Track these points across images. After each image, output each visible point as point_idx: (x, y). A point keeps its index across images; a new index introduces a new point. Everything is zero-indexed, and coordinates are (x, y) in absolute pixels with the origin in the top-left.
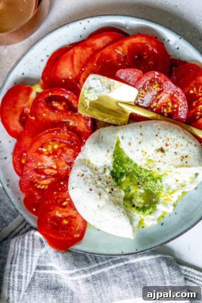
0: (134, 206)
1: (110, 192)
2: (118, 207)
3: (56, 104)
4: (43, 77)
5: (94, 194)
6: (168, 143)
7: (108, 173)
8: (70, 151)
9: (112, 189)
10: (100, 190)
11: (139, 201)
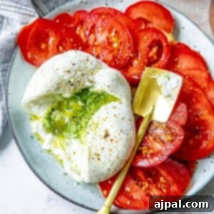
0: (53, 110)
1: (69, 82)
2: (55, 86)
3: (155, 50)
4: (179, 44)
5: (69, 67)
6: (114, 142)
7: (88, 84)
8: (110, 57)
9: (72, 85)
10: (73, 73)
11: (57, 116)
